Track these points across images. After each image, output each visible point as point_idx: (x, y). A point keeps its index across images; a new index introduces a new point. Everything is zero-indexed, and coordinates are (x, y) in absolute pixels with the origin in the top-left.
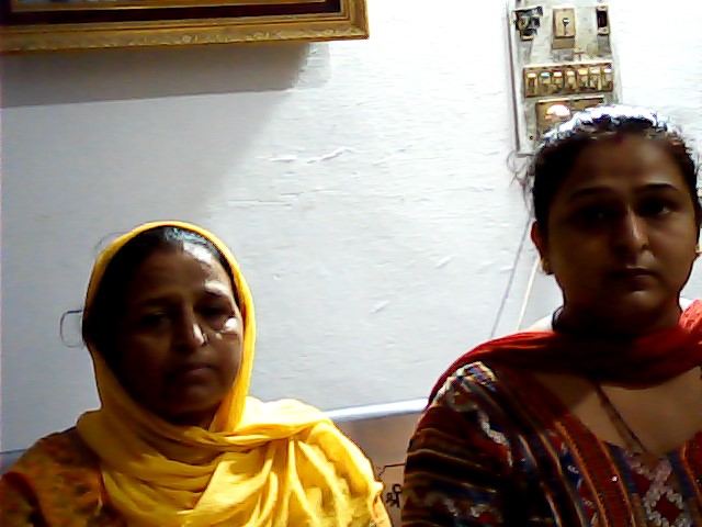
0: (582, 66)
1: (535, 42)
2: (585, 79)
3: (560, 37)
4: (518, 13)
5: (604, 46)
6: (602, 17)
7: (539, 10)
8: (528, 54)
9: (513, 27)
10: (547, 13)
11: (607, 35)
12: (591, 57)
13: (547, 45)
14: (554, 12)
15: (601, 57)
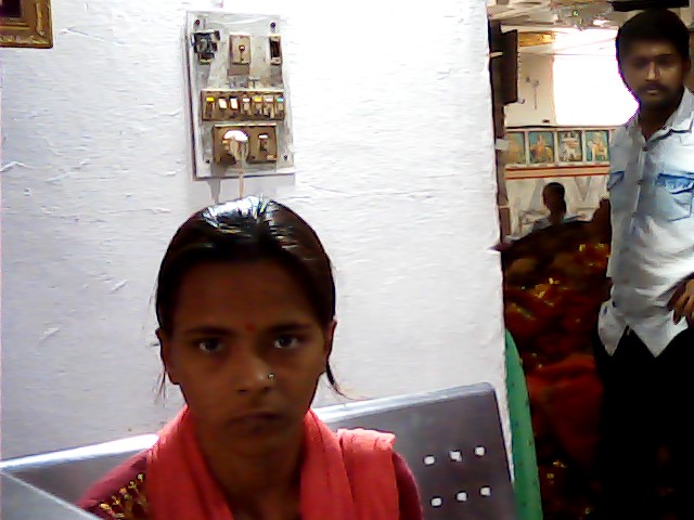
0: (257, 93)
2: (259, 107)
3: (236, 64)
4: (197, 36)
5: (276, 76)
6: (275, 48)
7: (217, 34)
8: (205, 78)
9: (191, 50)
10: (224, 38)
11: (280, 65)
12: (265, 86)
13: (224, 71)
14: (231, 38)
15: (273, 85)
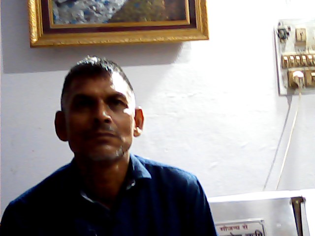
1: (287, 43)
2: (311, 61)
3: (299, 41)
4: (279, 31)
7: (289, 29)
8: (284, 50)
9: (277, 36)
10: (293, 30)
13: (293, 45)
14: (296, 30)
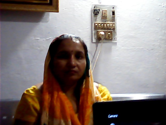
0: (108, 24)
1: (98, 17)
2: (108, 27)
3: (103, 17)
4: (94, 10)
5: (113, 19)
6: (113, 13)
7: (99, 10)
8: (96, 20)
9: (93, 13)
10: (101, 11)
11: (114, 17)
12: (110, 22)
13: (100, 18)
14: (103, 11)
15: (112, 22)
